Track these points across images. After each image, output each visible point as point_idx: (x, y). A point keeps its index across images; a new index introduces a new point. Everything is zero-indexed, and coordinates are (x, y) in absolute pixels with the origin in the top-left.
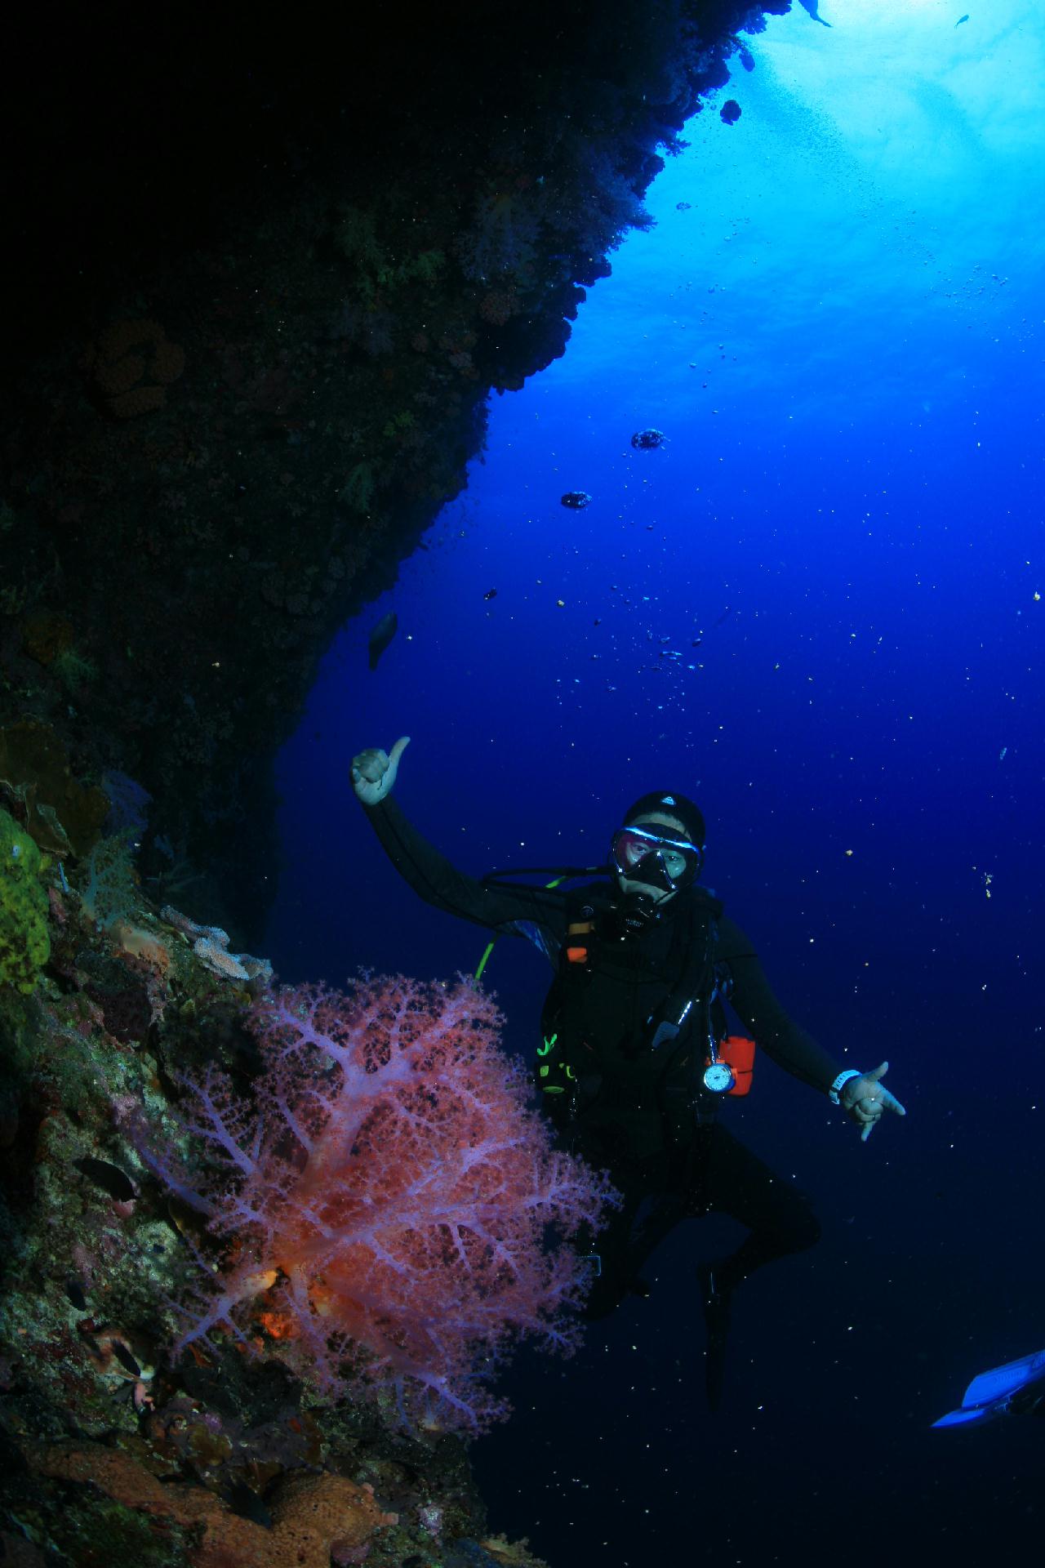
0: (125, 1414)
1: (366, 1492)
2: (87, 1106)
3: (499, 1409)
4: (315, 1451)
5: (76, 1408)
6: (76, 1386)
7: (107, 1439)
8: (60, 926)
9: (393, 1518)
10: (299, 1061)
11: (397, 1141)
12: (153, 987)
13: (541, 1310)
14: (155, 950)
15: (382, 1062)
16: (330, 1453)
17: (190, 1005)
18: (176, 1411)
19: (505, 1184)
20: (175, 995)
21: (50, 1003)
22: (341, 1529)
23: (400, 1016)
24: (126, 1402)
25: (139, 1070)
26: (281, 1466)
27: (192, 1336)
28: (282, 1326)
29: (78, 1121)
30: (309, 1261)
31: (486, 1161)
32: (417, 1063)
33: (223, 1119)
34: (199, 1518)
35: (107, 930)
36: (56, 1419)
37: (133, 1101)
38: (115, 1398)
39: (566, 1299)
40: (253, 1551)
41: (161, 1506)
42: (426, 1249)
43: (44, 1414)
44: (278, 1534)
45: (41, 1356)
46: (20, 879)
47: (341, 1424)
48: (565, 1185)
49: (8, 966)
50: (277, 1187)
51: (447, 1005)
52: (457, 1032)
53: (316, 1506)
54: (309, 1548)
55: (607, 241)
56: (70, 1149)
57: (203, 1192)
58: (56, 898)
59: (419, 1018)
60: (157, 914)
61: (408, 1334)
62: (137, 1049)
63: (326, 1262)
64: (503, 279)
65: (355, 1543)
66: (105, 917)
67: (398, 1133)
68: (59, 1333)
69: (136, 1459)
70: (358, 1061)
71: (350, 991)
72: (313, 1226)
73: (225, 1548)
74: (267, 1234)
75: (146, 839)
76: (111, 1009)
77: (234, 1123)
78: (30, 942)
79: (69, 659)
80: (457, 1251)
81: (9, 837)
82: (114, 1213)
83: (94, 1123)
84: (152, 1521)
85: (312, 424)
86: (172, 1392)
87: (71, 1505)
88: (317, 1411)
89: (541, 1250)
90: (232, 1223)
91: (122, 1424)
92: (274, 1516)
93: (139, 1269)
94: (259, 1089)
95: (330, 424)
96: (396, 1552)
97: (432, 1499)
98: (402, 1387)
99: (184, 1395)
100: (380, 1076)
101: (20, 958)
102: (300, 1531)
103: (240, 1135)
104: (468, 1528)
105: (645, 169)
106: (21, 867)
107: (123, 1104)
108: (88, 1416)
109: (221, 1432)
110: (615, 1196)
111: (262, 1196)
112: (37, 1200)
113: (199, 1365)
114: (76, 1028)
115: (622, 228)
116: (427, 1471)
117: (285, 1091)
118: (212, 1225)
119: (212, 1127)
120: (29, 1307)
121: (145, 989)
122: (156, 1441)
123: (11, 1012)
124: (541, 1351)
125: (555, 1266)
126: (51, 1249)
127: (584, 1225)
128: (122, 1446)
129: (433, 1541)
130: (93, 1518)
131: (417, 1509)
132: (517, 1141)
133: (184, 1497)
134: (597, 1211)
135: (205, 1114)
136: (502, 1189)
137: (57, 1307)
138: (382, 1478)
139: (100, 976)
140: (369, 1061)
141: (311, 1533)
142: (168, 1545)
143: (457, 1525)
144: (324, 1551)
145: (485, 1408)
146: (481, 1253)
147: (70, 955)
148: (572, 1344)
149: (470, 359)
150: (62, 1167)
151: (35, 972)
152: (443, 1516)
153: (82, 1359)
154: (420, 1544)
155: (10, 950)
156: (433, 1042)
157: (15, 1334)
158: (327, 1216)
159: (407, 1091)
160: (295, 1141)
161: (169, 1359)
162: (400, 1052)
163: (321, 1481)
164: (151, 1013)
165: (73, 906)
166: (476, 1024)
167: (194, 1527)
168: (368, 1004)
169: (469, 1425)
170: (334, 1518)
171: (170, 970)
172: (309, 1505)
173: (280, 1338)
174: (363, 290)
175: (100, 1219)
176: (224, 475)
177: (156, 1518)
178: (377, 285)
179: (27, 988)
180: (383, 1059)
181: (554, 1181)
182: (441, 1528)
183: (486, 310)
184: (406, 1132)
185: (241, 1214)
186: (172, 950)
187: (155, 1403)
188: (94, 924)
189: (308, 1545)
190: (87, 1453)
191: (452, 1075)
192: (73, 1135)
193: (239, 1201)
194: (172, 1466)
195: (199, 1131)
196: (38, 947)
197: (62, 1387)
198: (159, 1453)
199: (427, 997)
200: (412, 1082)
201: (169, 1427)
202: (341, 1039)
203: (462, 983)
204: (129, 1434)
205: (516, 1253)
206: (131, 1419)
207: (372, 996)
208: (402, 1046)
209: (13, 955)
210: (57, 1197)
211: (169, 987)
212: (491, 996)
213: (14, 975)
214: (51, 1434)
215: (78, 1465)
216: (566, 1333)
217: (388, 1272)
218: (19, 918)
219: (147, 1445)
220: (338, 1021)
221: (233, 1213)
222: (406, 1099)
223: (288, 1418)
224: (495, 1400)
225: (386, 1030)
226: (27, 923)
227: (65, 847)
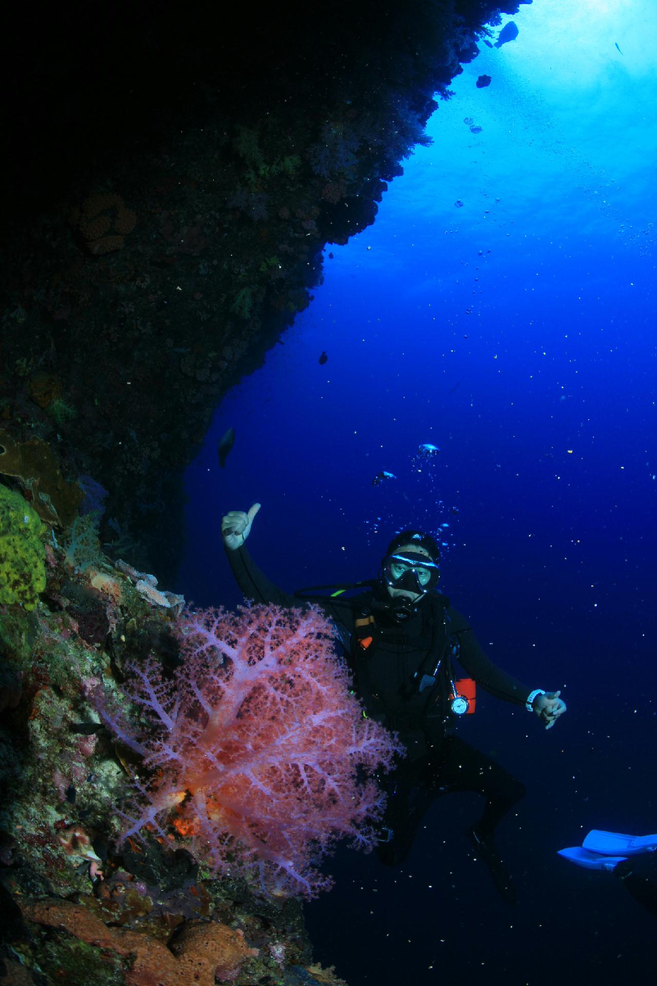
0: (84, 881)
1: (238, 935)
2: (66, 683)
3: (326, 883)
4: (205, 907)
5: (52, 877)
6: (53, 863)
7: (72, 898)
8: (52, 569)
9: (256, 952)
10: (205, 657)
11: (269, 709)
12: (109, 611)
13: (353, 821)
14: (111, 587)
15: (258, 659)
16: (216, 909)
17: (133, 622)
18: (118, 880)
19: (335, 739)
20: (123, 616)
21: (44, 617)
22: (223, 958)
23: (271, 629)
24: (84, 874)
25: (99, 662)
26: (184, 917)
27: (130, 832)
28: (187, 827)
29: (60, 694)
30: (207, 786)
31: (323, 724)
32: (282, 659)
33: (156, 693)
34: (133, 950)
35: (81, 573)
36: (40, 884)
37: (96, 682)
38: (77, 871)
39: (370, 815)
40: (167, 972)
41: (107, 942)
42: (282, 779)
43: (33, 881)
44: (182, 961)
45: (31, 843)
46: (28, 537)
47: (223, 890)
48: (372, 740)
49: (19, 592)
50: (190, 737)
51: (302, 623)
52: (307, 640)
53: (207, 943)
54: (202, 970)
55: (403, 152)
56: (54, 711)
57: (139, 740)
58: (50, 551)
59: (283, 632)
60: (113, 565)
61: (269, 834)
62: (99, 649)
63: (219, 786)
64: (337, 175)
65: (231, 967)
66: (80, 564)
67: (269, 704)
68: (42, 829)
69: (92, 911)
70: (244, 658)
71: (239, 614)
72: (211, 763)
73: (148, 969)
74: (181, 767)
75: (104, 520)
76: (83, 622)
77: (162, 695)
78: (33, 577)
79: (58, 405)
80: (302, 781)
81: (22, 510)
82: (80, 753)
83: (70, 695)
84: (102, 952)
85: (215, 262)
86: (116, 868)
87: (50, 942)
88: (207, 882)
89: (355, 782)
90: (160, 760)
91: (82, 889)
92: (180, 950)
93: (95, 789)
94: (178, 674)
95: (226, 262)
96: (256, 973)
97: (279, 940)
98: (263, 867)
99: (123, 870)
100: (257, 667)
101: (27, 588)
102: (197, 959)
103: (166, 703)
104: (301, 958)
105: (427, 108)
106: (29, 530)
107: (90, 683)
108: (60, 883)
109: (147, 895)
110: (401, 749)
111: (180, 743)
112: (31, 743)
113: (133, 851)
114: (60, 634)
115: (412, 145)
116: (276, 921)
117: (195, 676)
118: (147, 761)
119: (149, 698)
120: (24, 811)
121: (105, 611)
122: (104, 900)
123: (19, 622)
124: (351, 848)
125: (364, 794)
126: (40, 774)
127: (381, 766)
128: (82, 903)
129: (279, 967)
130: (64, 950)
131: (269, 946)
132: (343, 711)
133: (123, 937)
134: (389, 757)
135: (144, 689)
136: (333, 742)
137: (42, 812)
138: (247, 926)
139: (77, 601)
140: (251, 658)
141: (203, 961)
142: (111, 967)
143: (293, 958)
144: (211, 972)
145: (317, 882)
146: (318, 783)
147: (58, 587)
148: (371, 844)
149: (315, 224)
150: (48, 722)
151: (36, 597)
152: (285, 951)
153: (58, 846)
154: (270, 968)
155: (21, 582)
156: (292, 647)
157: (14, 828)
158: (221, 757)
159: (275, 678)
160: (201, 709)
161: (115, 847)
162: (270, 653)
163: (211, 927)
164: (108, 626)
165: (60, 558)
166: (319, 636)
167: (128, 956)
168: (251, 622)
169: (305, 893)
170: (219, 951)
171: (121, 600)
172: (202, 943)
173: (186, 835)
174: (249, 179)
175: (72, 757)
176: (160, 293)
177: (104, 950)
178: (258, 175)
179: (30, 607)
180: (259, 657)
181: (365, 738)
182: (284, 958)
183: (326, 194)
184: (274, 703)
185: (166, 754)
186: (122, 587)
187: (103, 875)
188: (73, 569)
189: (201, 968)
190: (60, 907)
191: (304, 669)
192: (56, 702)
193: (165, 746)
194: (114, 916)
195: (139, 700)
196: (39, 581)
197: (44, 864)
198: (106, 907)
199: (288, 618)
200: (278, 671)
201: (113, 891)
202: (233, 643)
203: (311, 609)
204: (86, 895)
205: (340, 784)
206: (88, 885)
207: (254, 616)
208: (272, 649)
209: (23, 585)
210: (44, 742)
211: (119, 610)
212: (328, 618)
213: (23, 598)
214: (37, 894)
215: (54, 914)
216: (368, 836)
217: (259, 794)
218: (27, 562)
219: (98, 902)
220: (231, 632)
221: (161, 754)
222: (274, 682)
223: (190, 886)
224: (324, 877)
225: (262, 638)
226: (32, 565)
227: (57, 520)
